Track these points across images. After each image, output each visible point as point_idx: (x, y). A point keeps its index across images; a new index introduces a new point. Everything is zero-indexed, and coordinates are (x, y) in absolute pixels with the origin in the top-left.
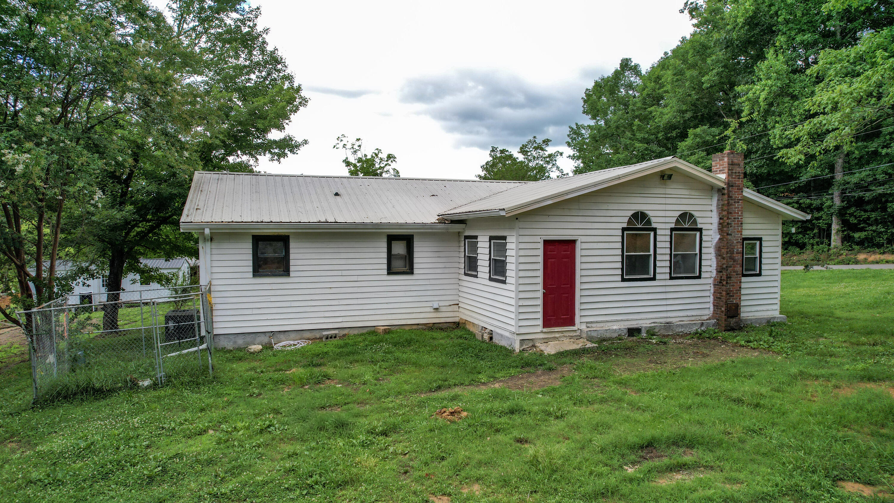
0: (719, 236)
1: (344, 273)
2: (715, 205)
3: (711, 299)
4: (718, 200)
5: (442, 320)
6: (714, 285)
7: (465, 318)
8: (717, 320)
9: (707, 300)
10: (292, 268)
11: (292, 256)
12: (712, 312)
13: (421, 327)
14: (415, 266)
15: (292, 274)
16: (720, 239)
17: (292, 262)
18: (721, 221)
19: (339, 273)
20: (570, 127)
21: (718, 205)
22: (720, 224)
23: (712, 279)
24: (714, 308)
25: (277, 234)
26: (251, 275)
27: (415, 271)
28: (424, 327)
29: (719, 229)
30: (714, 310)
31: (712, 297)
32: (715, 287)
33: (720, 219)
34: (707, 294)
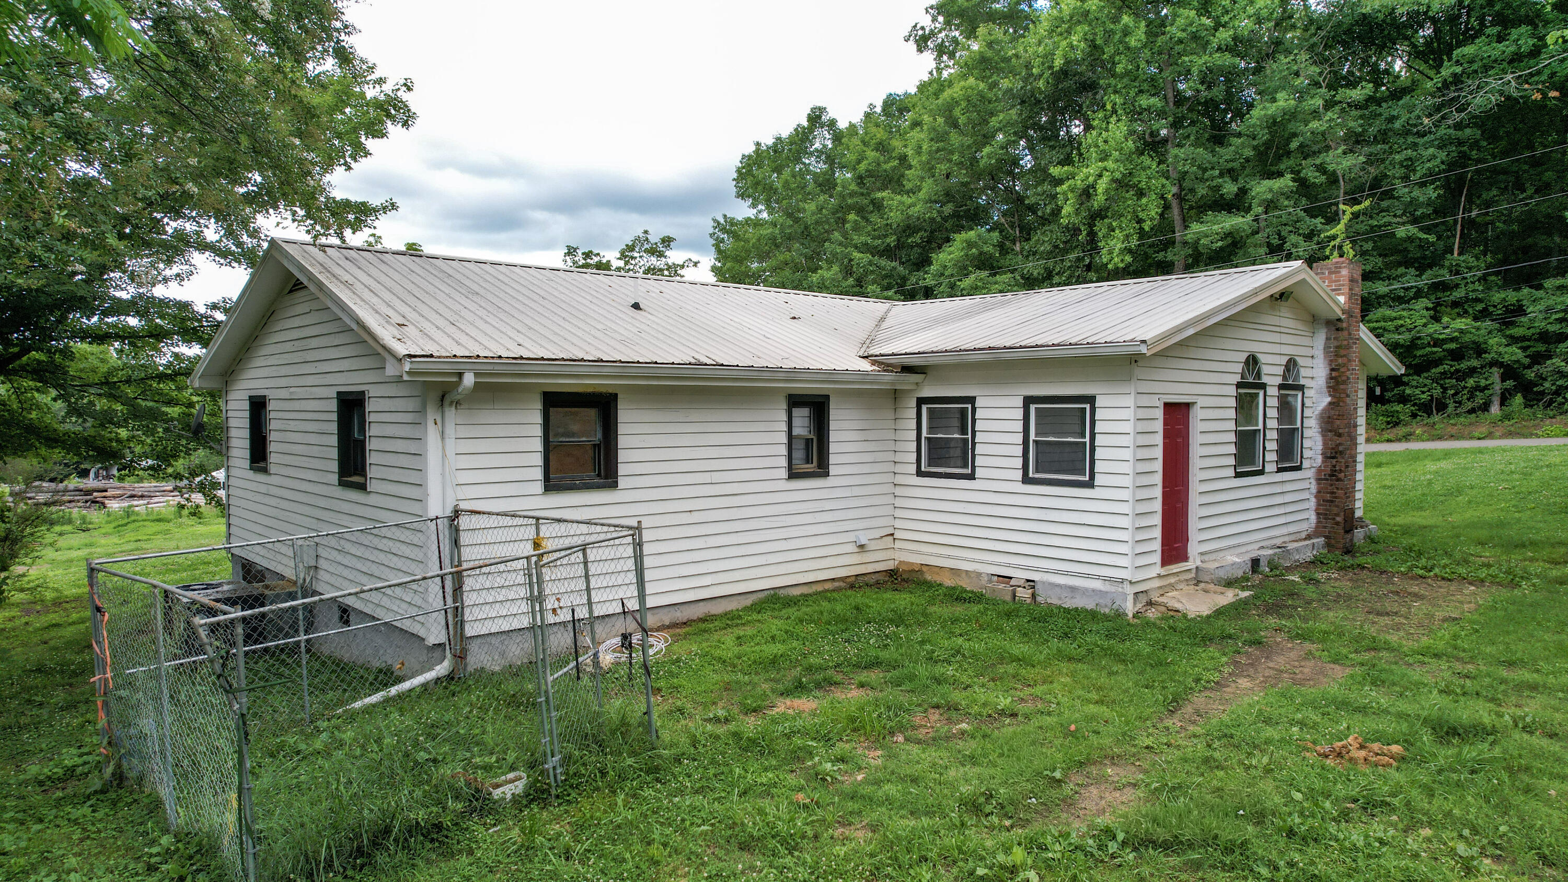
0: (1329, 399)
1: (716, 477)
2: (1321, 347)
3: (1312, 503)
4: (1327, 339)
5: (870, 569)
6: (1319, 480)
7: (916, 560)
8: (1326, 537)
9: (1306, 505)
10: (622, 469)
11: (622, 441)
12: (1313, 525)
13: (837, 584)
14: (833, 459)
15: (622, 483)
16: (1330, 403)
17: (622, 456)
18: (1334, 374)
19: (706, 478)
20: (715, 220)
21: (1326, 348)
22: (1331, 378)
23: (1313, 470)
24: (1318, 518)
25: (590, 390)
26: (539, 487)
27: (833, 470)
28: (842, 584)
29: (1328, 387)
30: (1318, 522)
31: (1313, 500)
32: (1319, 484)
33: (1332, 370)
34: (1305, 495)
